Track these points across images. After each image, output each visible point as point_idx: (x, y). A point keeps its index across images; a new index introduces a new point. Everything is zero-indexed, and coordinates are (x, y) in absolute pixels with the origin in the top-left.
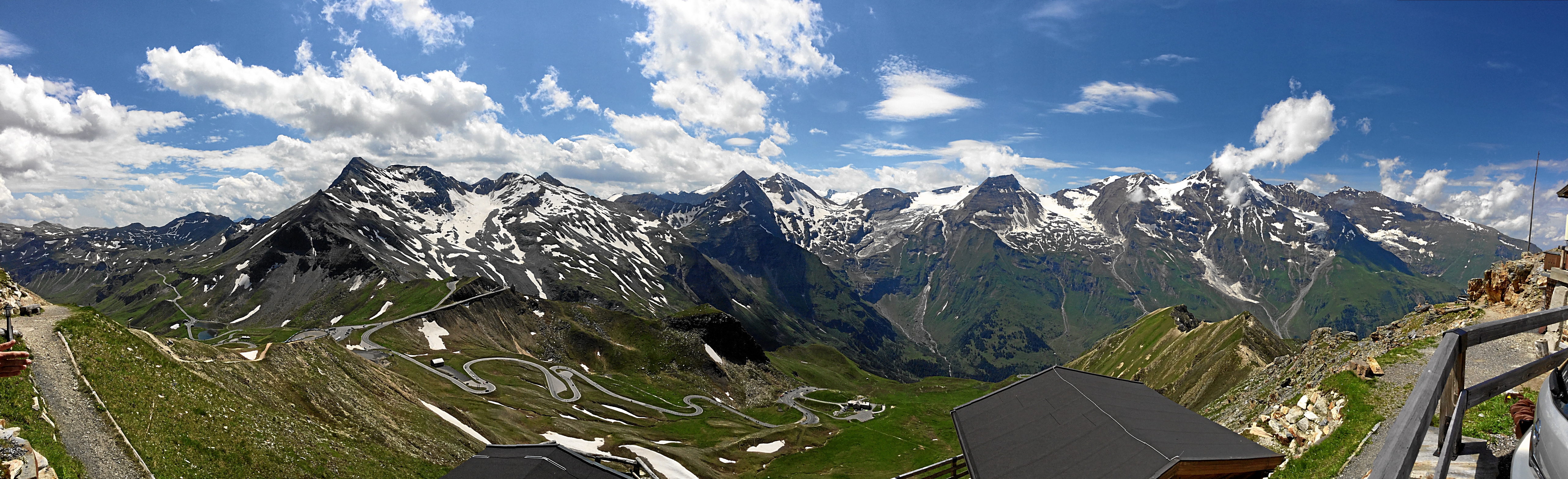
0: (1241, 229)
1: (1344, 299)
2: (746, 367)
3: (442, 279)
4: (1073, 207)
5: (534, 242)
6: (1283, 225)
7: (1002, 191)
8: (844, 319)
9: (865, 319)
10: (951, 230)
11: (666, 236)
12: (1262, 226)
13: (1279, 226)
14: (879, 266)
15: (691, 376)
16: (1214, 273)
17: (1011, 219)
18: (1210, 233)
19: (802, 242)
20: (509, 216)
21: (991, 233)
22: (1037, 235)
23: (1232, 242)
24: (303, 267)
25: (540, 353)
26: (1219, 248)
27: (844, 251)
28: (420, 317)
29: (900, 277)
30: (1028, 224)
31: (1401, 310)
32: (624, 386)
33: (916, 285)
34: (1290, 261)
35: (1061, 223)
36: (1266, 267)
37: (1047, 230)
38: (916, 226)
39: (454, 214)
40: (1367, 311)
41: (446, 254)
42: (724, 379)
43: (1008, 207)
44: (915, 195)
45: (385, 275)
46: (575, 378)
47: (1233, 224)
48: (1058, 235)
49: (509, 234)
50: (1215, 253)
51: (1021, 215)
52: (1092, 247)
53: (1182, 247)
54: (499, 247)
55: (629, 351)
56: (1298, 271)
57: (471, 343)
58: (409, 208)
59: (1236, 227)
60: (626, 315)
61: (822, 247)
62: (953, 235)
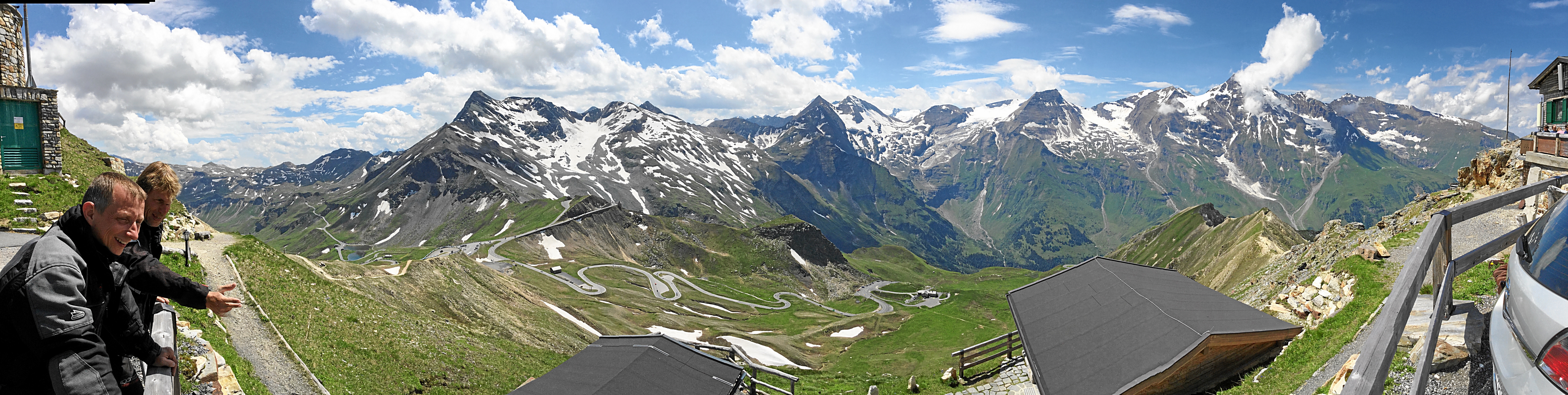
0: (1259, 135)
1: (1351, 195)
2: (827, 268)
3: (557, 199)
4: (1112, 119)
5: (637, 164)
6: (1295, 130)
7: (1047, 104)
8: (911, 222)
9: (929, 222)
10: (1004, 140)
11: (753, 155)
12: (1277, 132)
13: (1292, 131)
14: (940, 175)
15: (779, 276)
16: (1236, 174)
17: (1055, 130)
18: (1232, 139)
19: (872, 156)
20: (615, 141)
21: (1038, 142)
22: (1079, 144)
23: (1252, 147)
24: (435, 193)
25: (644, 260)
26: (1240, 152)
27: (910, 163)
28: (539, 232)
29: (959, 184)
30: (1071, 133)
31: (1402, 201)
32: (719, 286)
33: (973, 190)
34: (1302, 162)
35: (1101, 133)
36: (1281, 168)
37: (1088, 139)
38: (972, 138)
39: (566, 141)
40: (1372, 204)
41: (560, 176)
42: (807, 278)
43: (1053, 119)
44: (970, 110)
45: (506, 197)
46: (677, 282)
47: (1252, 130)
48: (1098, 144)
49: (615, 158)
50: (1237, 158)
51: (1065, 126)
52: (1129, 154)
53: (1208, 153)
54: (606, 168)
55: (723, 257)
56: (1310, 171)
57: (584, 253)
58: (525, 136)
59: (1255, 133)
60: (719, 226)
61: (889, 160)
62: (1005, 144)
